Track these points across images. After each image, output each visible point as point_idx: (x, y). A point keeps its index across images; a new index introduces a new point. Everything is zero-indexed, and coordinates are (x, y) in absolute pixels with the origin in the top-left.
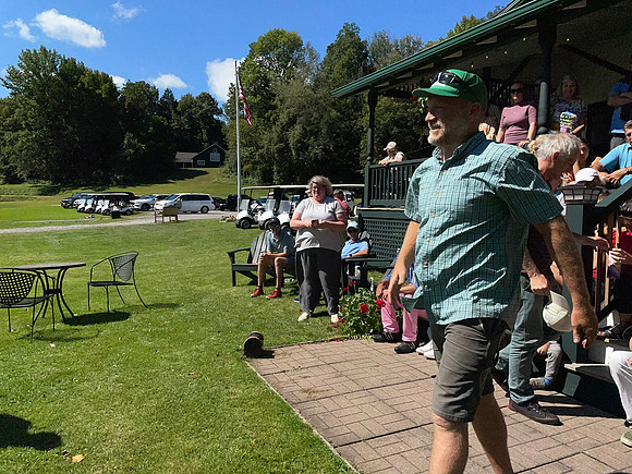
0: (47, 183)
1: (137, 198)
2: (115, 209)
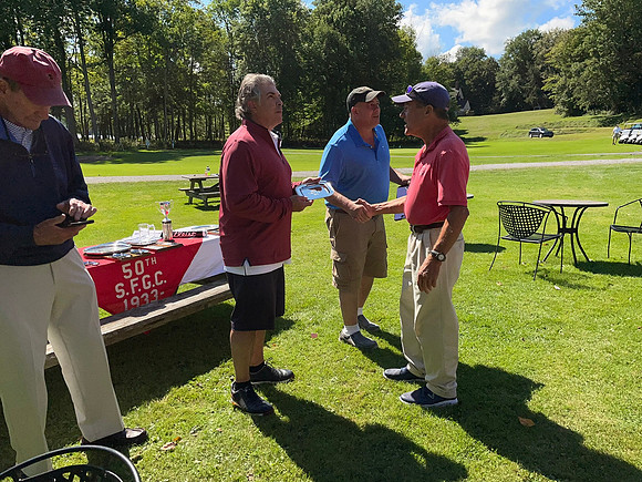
0: (609, 114)
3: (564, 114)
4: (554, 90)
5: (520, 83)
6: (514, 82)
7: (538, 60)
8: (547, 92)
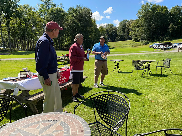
0: (146, 41)
1: (173, 44)
2: (165, 48)
3: (135, 41)
4: (132, 35)
5: (123, 33)
6: (122, 33)
7: (127, 27)
8: (130, 36)
